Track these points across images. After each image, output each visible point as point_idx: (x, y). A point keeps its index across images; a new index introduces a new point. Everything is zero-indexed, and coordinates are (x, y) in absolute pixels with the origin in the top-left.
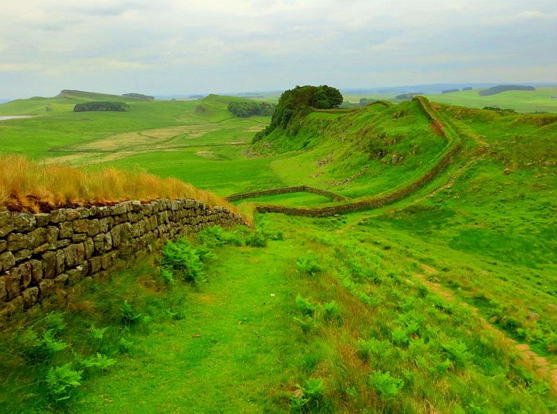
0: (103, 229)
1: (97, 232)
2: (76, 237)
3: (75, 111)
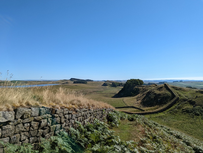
3: (74, 83)
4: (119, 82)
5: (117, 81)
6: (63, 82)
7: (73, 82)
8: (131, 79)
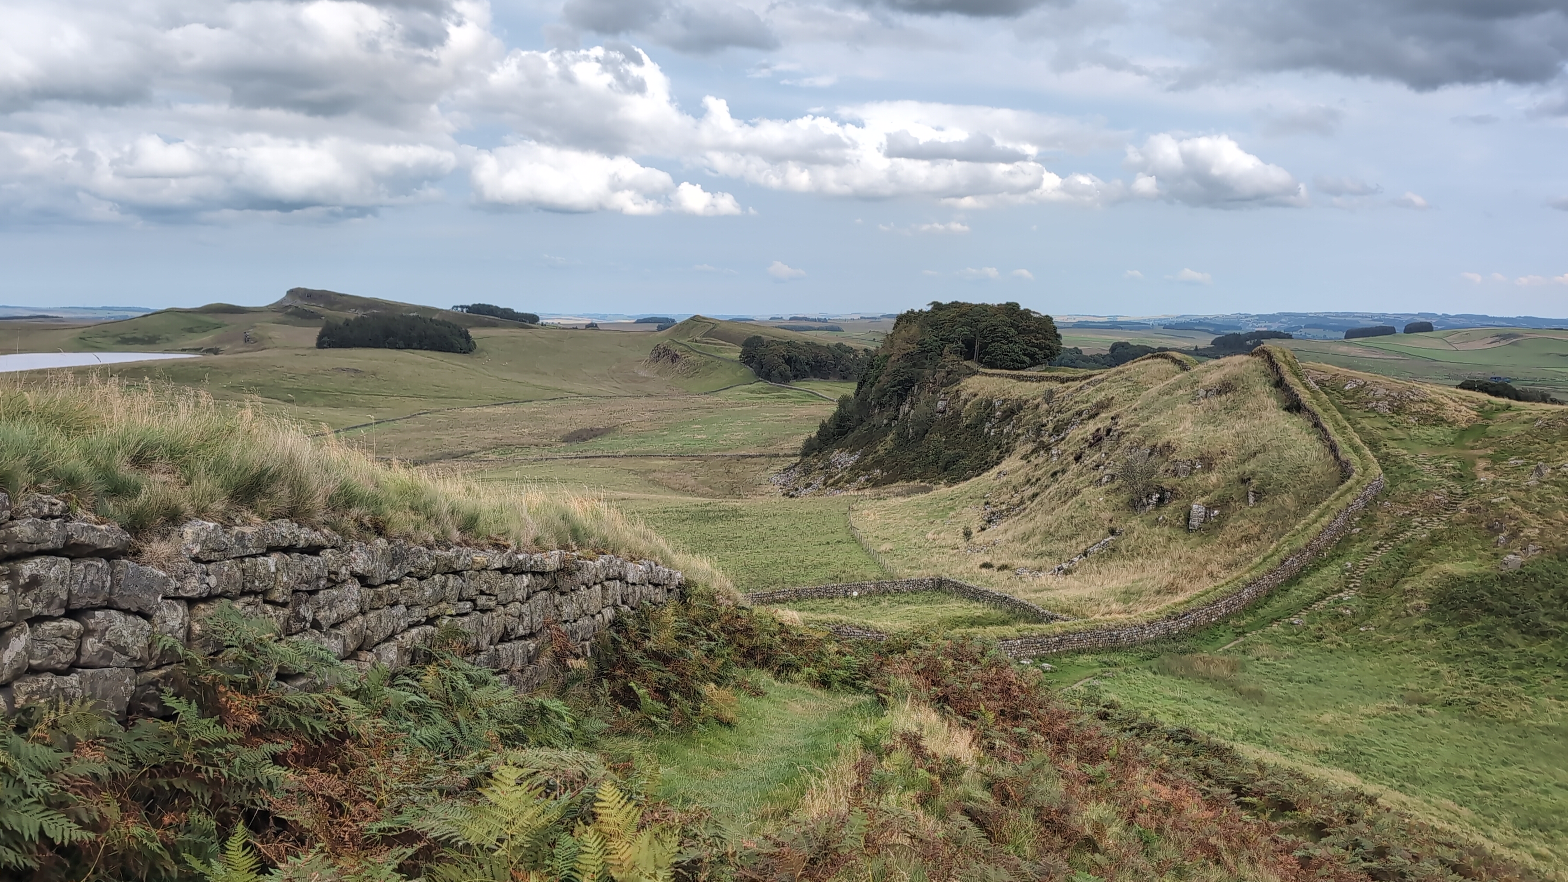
0: (518, 596)
1: (511, 599)
2: (482, 601)
3: (321, 345)
4: (810, 336)
5: (799, 324)
6: (205, 328)
7: (312, 333)
8: (937, 306)
